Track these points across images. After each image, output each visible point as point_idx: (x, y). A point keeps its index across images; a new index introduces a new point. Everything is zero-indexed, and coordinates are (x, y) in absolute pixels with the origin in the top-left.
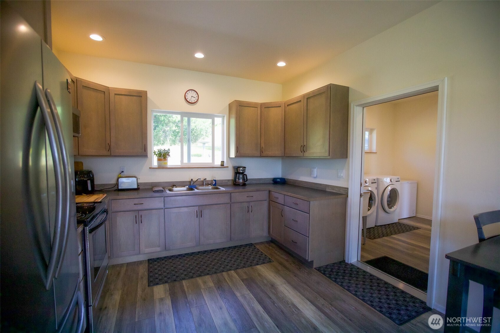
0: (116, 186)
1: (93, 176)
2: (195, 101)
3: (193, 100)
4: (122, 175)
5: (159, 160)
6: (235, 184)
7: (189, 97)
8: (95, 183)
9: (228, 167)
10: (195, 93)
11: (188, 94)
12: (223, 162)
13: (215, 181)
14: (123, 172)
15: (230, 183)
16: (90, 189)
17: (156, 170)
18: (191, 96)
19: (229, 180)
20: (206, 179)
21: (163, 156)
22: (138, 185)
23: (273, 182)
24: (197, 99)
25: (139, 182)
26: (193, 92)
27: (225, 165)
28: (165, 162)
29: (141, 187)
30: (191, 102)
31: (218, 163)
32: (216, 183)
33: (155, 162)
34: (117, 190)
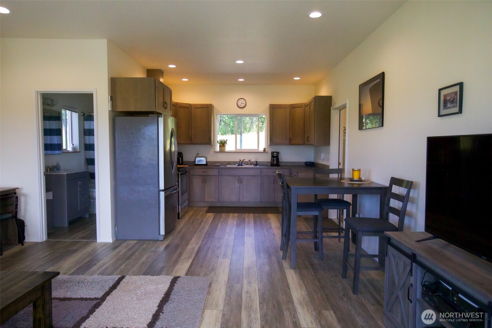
0: (194, 163)
1: (182, 155)
2: (244, 106)
3: (243, 105)
4: (198, 155)
5: (220, 146)
6: (272, 165)
7: (239, 104)
8: (183, 160)
9: (268, 152)
10: (244, 100)
11: (239, 101)
12: (265, 149)
13: (256, 161)
14: (198, 154)
15: (270, 164)
16: (181, 163)
17: (219, 153)
18: (241, 103)
19: (268, 162)
20: (250, 160)
21: (223, 144)
22: (207, 162)
23: (305, 165)
24: (245, 105)
25: (208, 160)
26: (242, 99)
27: (267, 151)
28: (224, 148)
29: (208, 164)
30: (241, 107)
31: (261, 149)
32: (257, 163)
33: (218, 148)
34: (194, 165)
